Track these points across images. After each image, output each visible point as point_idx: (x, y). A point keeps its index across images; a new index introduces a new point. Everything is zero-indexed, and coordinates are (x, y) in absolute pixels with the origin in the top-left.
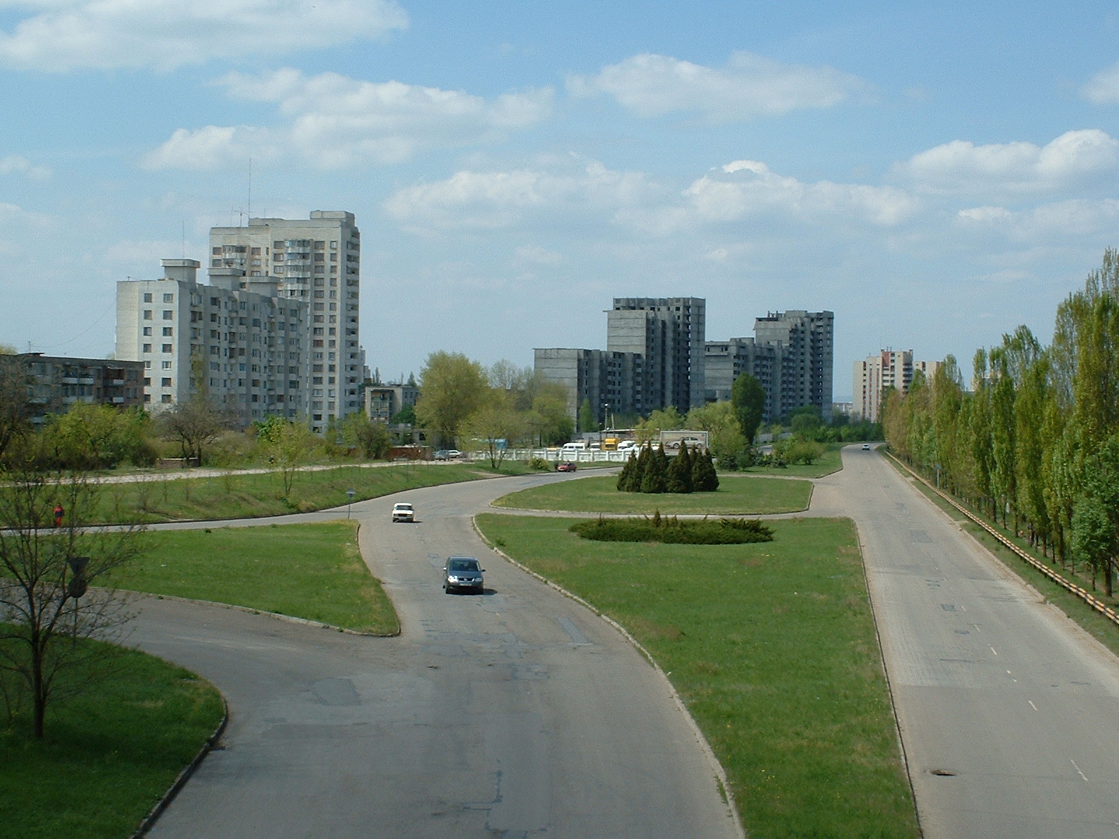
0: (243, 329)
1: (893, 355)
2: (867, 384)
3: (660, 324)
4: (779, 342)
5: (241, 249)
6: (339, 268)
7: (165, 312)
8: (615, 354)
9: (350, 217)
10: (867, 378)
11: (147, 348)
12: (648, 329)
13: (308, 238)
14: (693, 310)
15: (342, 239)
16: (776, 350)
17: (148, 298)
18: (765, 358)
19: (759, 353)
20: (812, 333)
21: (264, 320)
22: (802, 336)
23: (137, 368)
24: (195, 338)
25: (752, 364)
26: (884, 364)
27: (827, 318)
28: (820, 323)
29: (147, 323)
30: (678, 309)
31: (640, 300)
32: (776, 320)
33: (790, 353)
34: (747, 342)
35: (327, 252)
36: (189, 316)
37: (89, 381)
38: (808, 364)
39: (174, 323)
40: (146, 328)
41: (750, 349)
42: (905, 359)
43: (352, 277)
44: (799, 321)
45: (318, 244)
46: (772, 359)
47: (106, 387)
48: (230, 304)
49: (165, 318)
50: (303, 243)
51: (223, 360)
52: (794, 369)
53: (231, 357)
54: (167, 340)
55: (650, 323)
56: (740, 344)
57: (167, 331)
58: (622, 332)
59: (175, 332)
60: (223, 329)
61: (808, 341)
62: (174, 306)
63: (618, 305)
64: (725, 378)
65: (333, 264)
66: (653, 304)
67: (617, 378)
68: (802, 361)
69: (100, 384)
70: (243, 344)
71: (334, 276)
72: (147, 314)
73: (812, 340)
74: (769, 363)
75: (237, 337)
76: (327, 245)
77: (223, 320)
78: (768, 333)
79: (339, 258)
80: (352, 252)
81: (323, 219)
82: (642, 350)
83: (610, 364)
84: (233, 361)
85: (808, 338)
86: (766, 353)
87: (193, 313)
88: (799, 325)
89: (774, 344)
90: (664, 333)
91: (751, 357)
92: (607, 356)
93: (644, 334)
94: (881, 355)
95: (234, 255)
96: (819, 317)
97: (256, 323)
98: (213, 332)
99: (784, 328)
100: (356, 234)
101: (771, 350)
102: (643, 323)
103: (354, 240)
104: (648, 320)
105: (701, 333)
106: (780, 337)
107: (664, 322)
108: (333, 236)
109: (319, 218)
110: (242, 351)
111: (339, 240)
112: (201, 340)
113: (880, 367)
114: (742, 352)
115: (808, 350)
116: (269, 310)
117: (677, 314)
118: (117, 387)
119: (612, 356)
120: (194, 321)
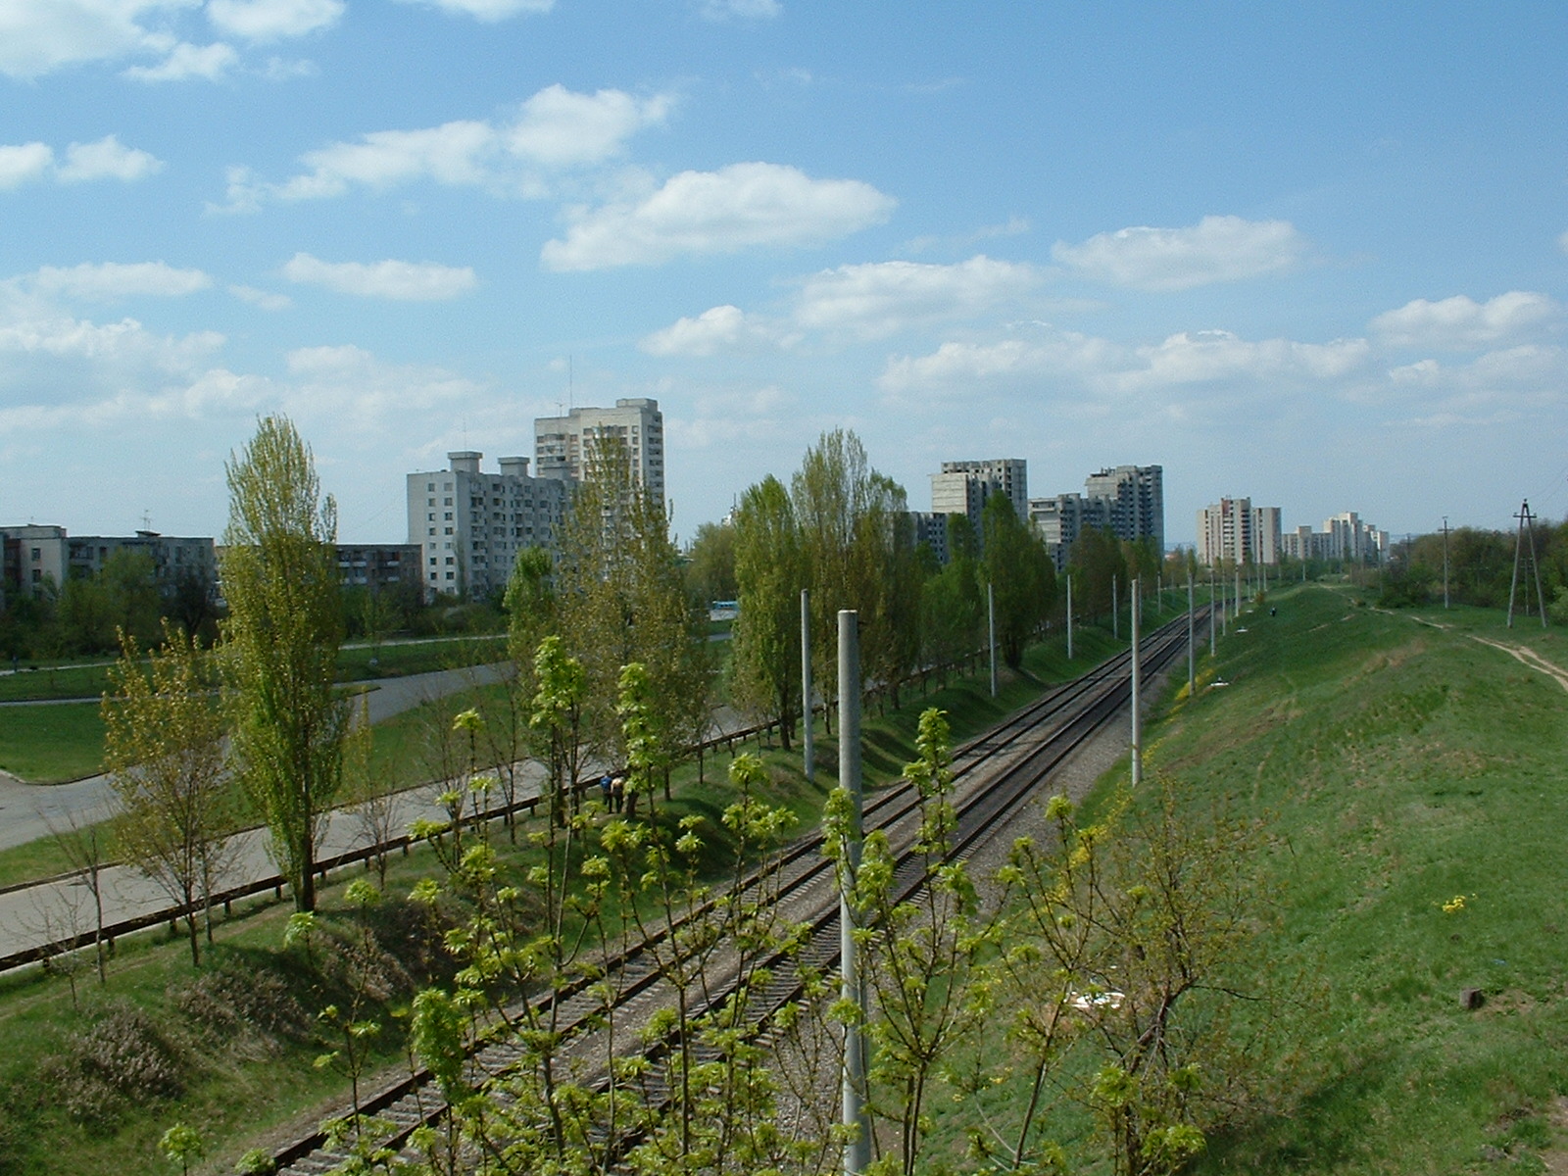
0: (529, 510)
1: (1232, 502)
2: (1209, 530)
3: (980, 485)
4: (1107, 496)
5: (561, 437)
6: (640, 450)
7: (446, 500)
8: (935, 515)
9: (653, 403)
10: (1209, 525)
11: (432, 531)
12: (968, 490)
13: (612, 425)
14: (1016, 471)
15: (643, 423)
16: (1104, 504)
17: (431, 488)
18: (1092, 512)
19: (1086, 507)
20: (1141, 486)
21: (553, 501)
22: (1131, 489)
23: (414, 550)
24: (476, 521)
25: (1079, 518)
26: (1225, 511)
27: (1157, 471)
28: (1149, 477)
29: (431, 510)
30: (1000, 470)
31: (966, 464)
32: (1106, 475)
33: (1119, 506)
34: (1074, 498)
35: (629, 436)
36: (469, 502)
37: (362, 564)
38: (1137, 515)
39: (453, 509)
40: (431, 515)
41: (1076, 503)
42: (1243, 506)
43: (656, 457)
44: (1127, 476)
45: (623, 429)
46: (1101, 512)
47: (381, 568)
48: (515, 489)
49: (446, 504)
50: (609, 429)
51: (510, 538)
52: (1123, 520)
53: (518, 535)
54: (449, 524)
55: (971, 485)
56: (1067, 501)
57: (448, 516)
58: (945, 494)
59: (455, 516)
60: (509, 511)
61: (1136, 493)
62: (453, 494)
63: (946, 469)
64: (1054, 532)
65: (635, 446)
66: (977, 467)
67: (939, 536)
68: (1132, 513)
69: (374, 566)
70: (529, 524)
71: (636, 457)
72: (431, 502)
73: (1140, 493)
74: (1097, 516)
75: (524, 517)
76: (629, 430)
77: (508, 504)
78: (1098, 488)
79: (640, 441)
80: (655, 435)
81: (627, 406)
82: (962, 510)
83: (930, 524)
84: (520, 539)
85: (1136, 491)
86: (1093, 507)
87: (473, 499)
88: (1127, 480)
89: (1102, 498)
90: (985, 494)
91: (1078, 512)
92: (927, 518)
93: (965, 495)
94: (1220, 502)
95: (554, 442)
96: (1148, 471)
97: (543, 504)
98: (496, 515)
99: (1112, 483)
100: (658, 418)
101: (1099, 503)
102: (963, 484)
103: (657, 424)
104: (968, 482)
105: (1022, 491)
106: (1110, 491)
107: (984, 483)
108: (633, 421)
109: (624, 405)
110: (529, 530)
111: (640, 424)
112: (481, 523)
113: (1221, 514)
114: (1069, 507)
115: (1137, 503)
116: (559, 492)
117: (999, 474)
118: (392, 568)
119: (931, 516)
120: (474, 505)
